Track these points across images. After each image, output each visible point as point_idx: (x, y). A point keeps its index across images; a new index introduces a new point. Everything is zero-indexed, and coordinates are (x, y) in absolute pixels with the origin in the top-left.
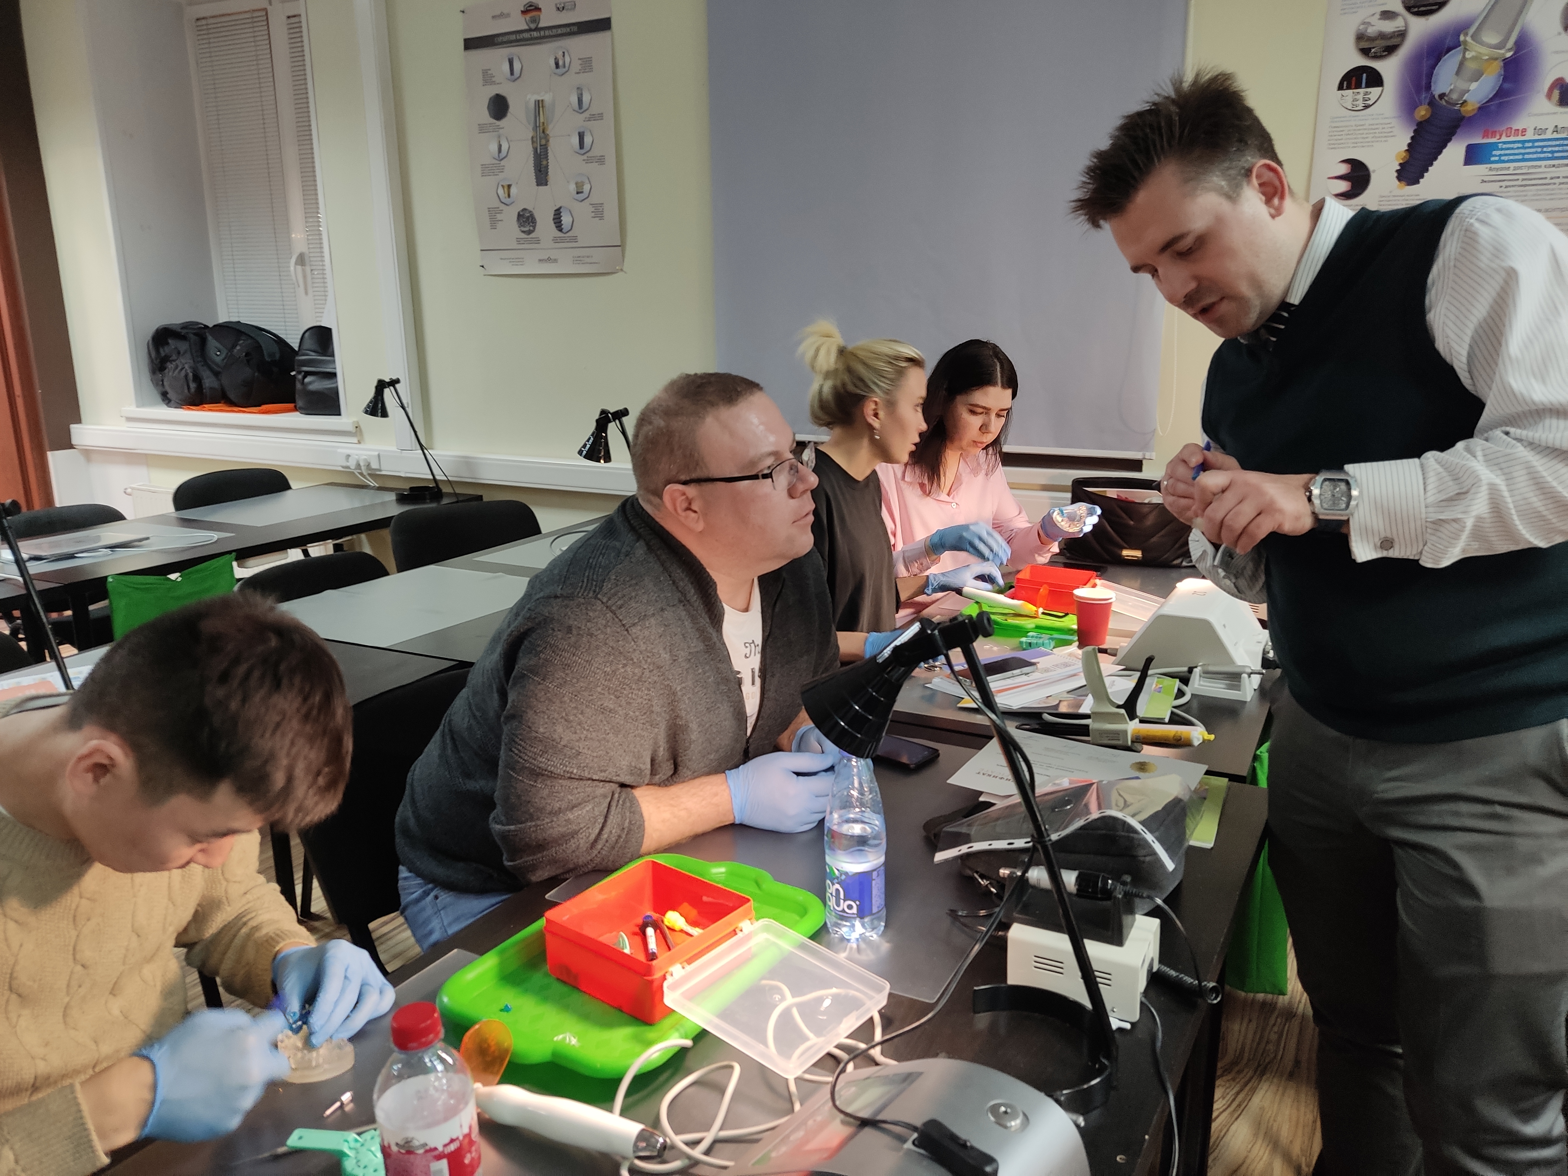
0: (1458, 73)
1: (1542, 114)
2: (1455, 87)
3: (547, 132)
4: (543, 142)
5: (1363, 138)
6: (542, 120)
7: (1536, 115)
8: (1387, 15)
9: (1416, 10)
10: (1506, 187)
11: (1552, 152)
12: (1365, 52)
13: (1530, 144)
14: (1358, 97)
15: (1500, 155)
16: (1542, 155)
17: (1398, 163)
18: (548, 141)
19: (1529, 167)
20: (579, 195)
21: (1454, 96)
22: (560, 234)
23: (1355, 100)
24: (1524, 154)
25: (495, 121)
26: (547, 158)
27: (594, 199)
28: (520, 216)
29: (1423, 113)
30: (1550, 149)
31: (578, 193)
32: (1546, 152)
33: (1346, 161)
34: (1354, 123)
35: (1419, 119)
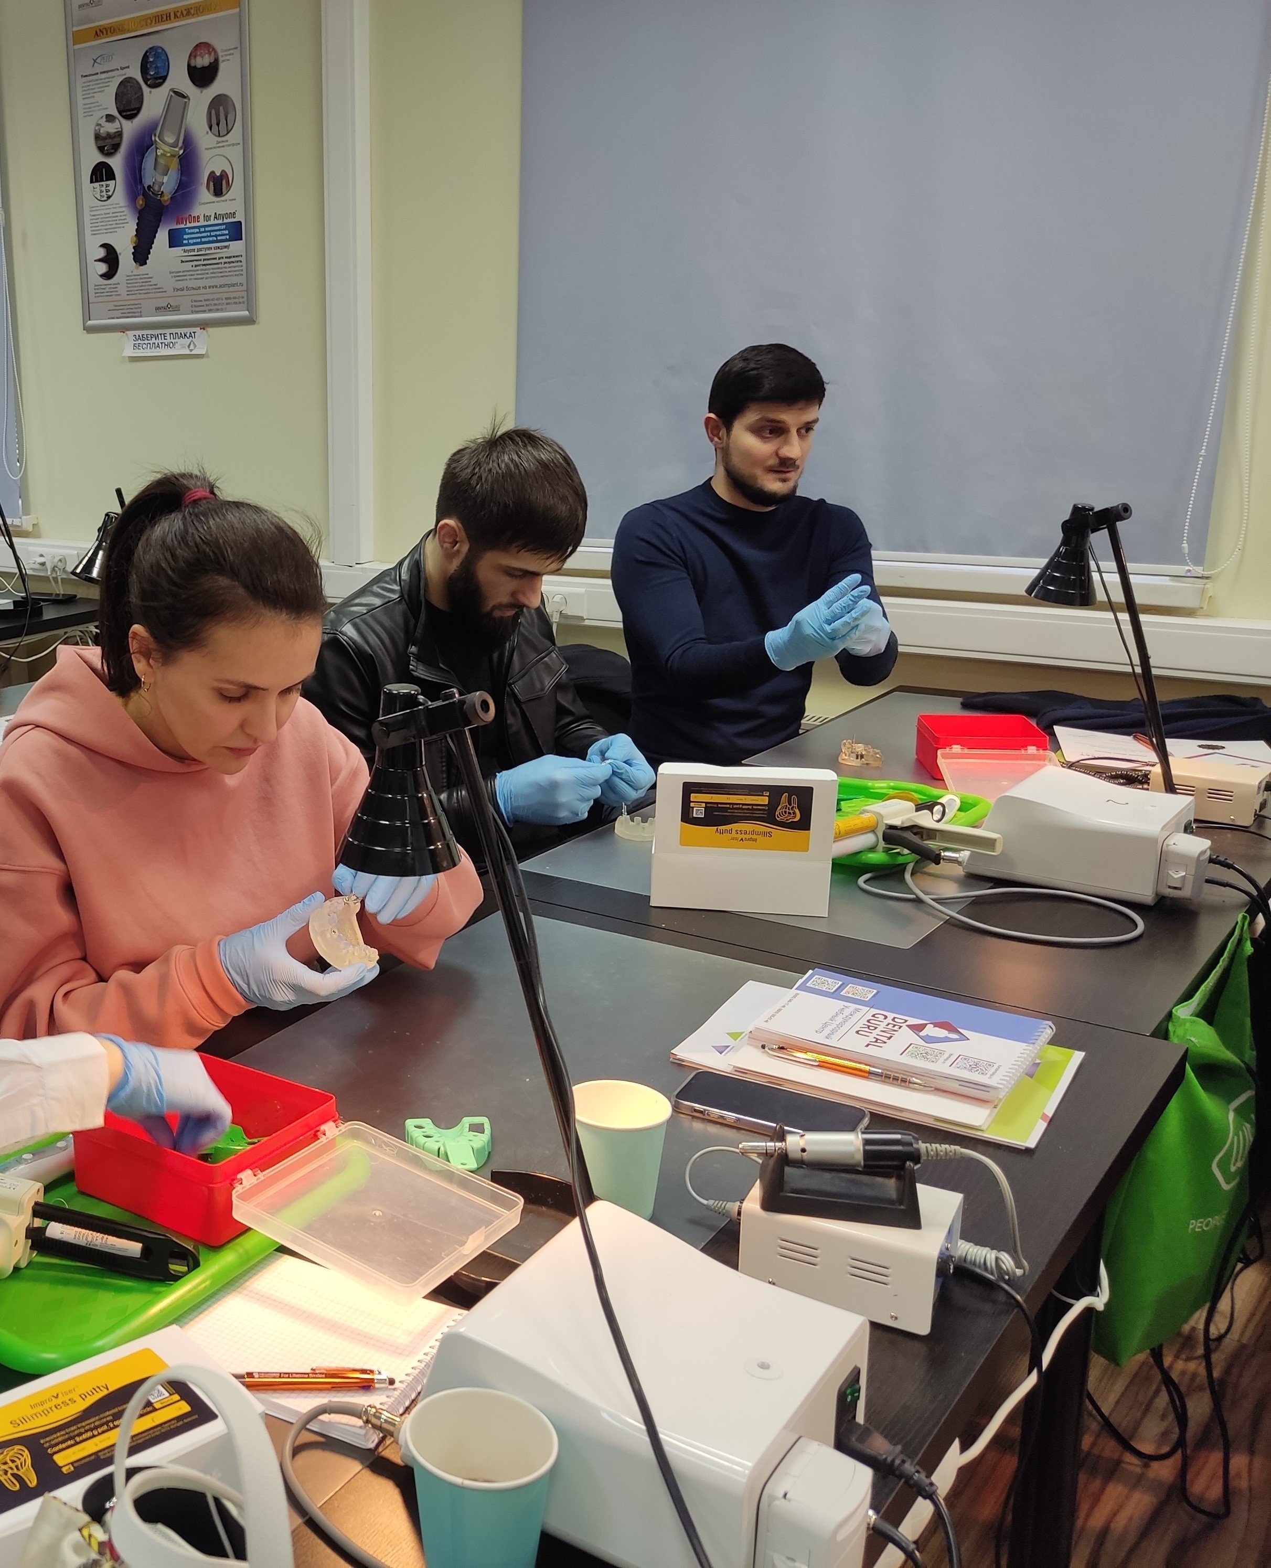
0: (155, 169)
1: (207, 203)
2: (155, 180)
5: (110, 225)
7: (203, 204)
8: (110, 118)
9: (125, 114)
10: (196, 266)
11: (216, 236)
12: (101, 149)
13: (202, 230)
14: (102, 189)
15: (188, 239)
16: (211, 239)
17: (132, 247)
19: (205, 249)
21: (156, 188)
23: (101, 192)
24: (201, 238)
29: (141, 202)
30: (215, 233)
32: (213, 236)
33: (103, 246)
34: (102, 212)
35: (139, 208)
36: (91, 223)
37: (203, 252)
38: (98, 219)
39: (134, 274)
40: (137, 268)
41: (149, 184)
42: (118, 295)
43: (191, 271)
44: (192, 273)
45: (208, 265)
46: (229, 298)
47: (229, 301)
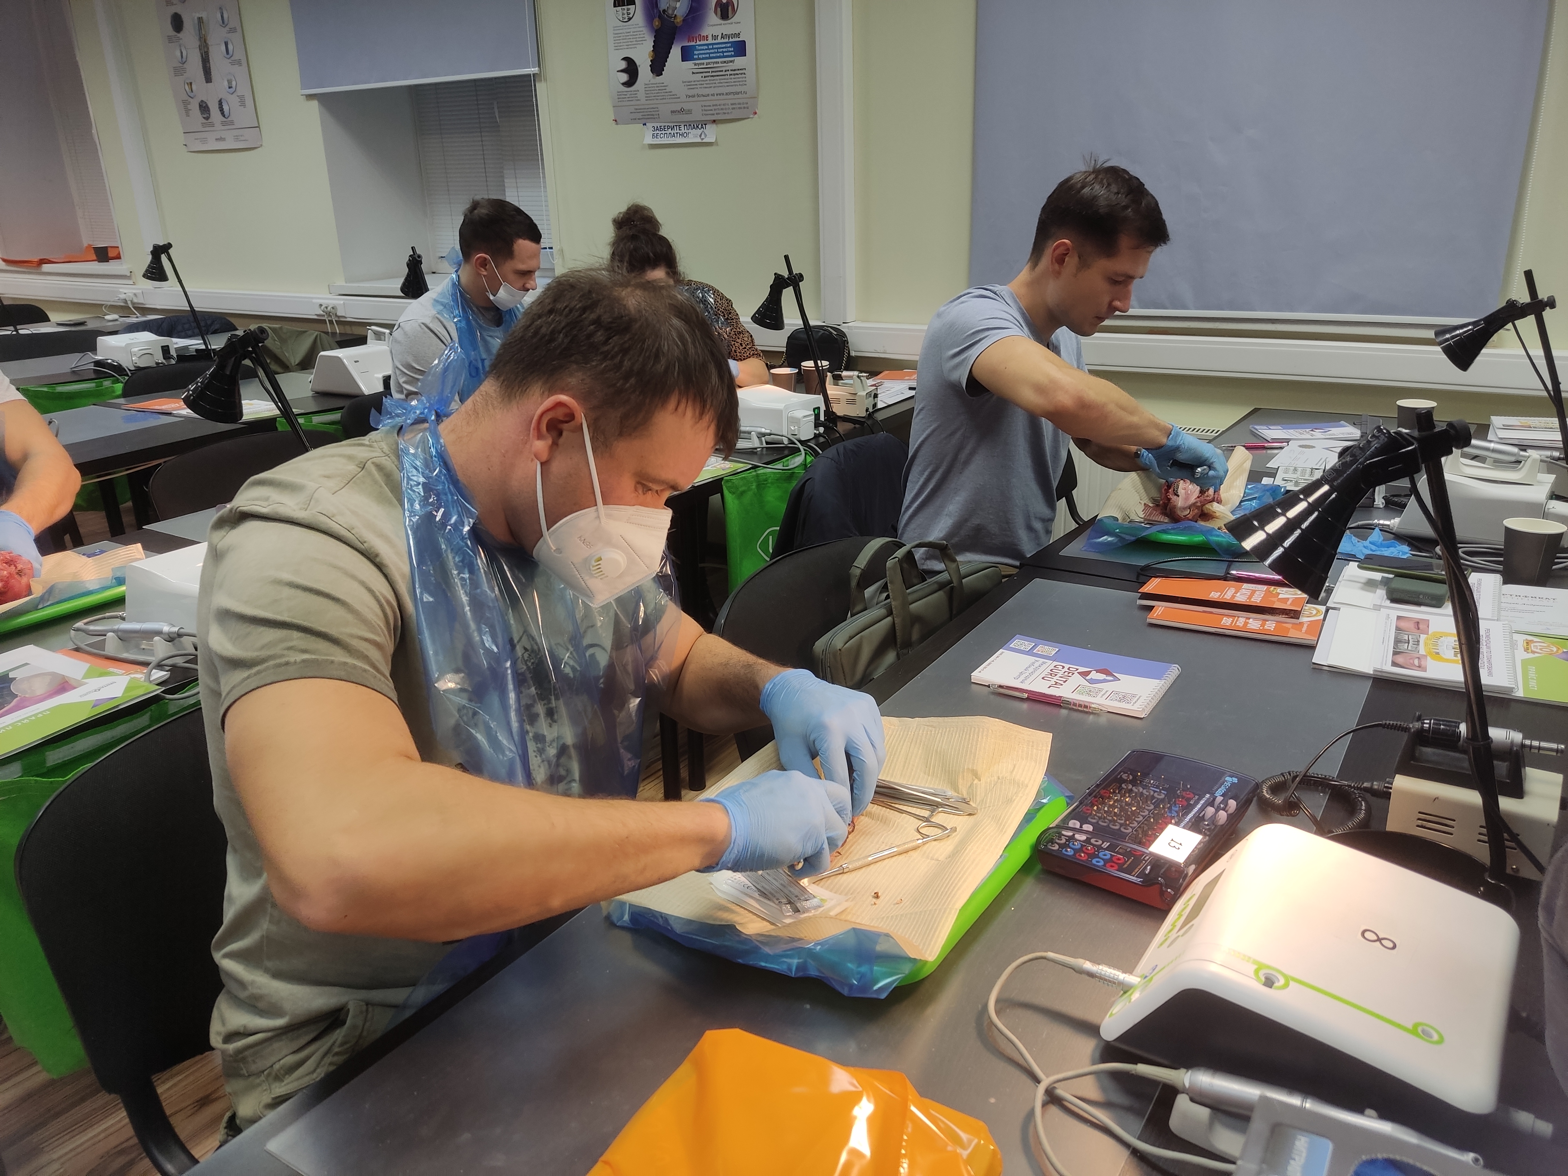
1: (715, 25)
3: (207, 42)
4: (206, 50)
5: (631, 42)
6: (203, 33)
7: (712, 26)
10: (706, 77)
11: (723, 52)
13: (711, 47)
15: (698, 54)
16: (718, 55)
18: (208, 49)
19: (714, 63)
20: (231, 89)
22: (225, 120)
23: (623, 14)
24: (709, 53)
25: (176, 33)
26: (209, 62)
27: (239, 92)
28: (200, 106)
30: (721, 50)
31: (230, 88)
32: (720, 52)
33: (625, 59)
34: (624, 31)
35: (656, 28)
36: (615, 40)
37: (712, 66)
38: (620, 37)
39: (651, 82)
40: (653, 78)
41: (664, 8)
42: (638, 100)
43: (702, 81)
44: (703, 83)
45: (715, 76)
46: (735, 104)
47: (734, 106)
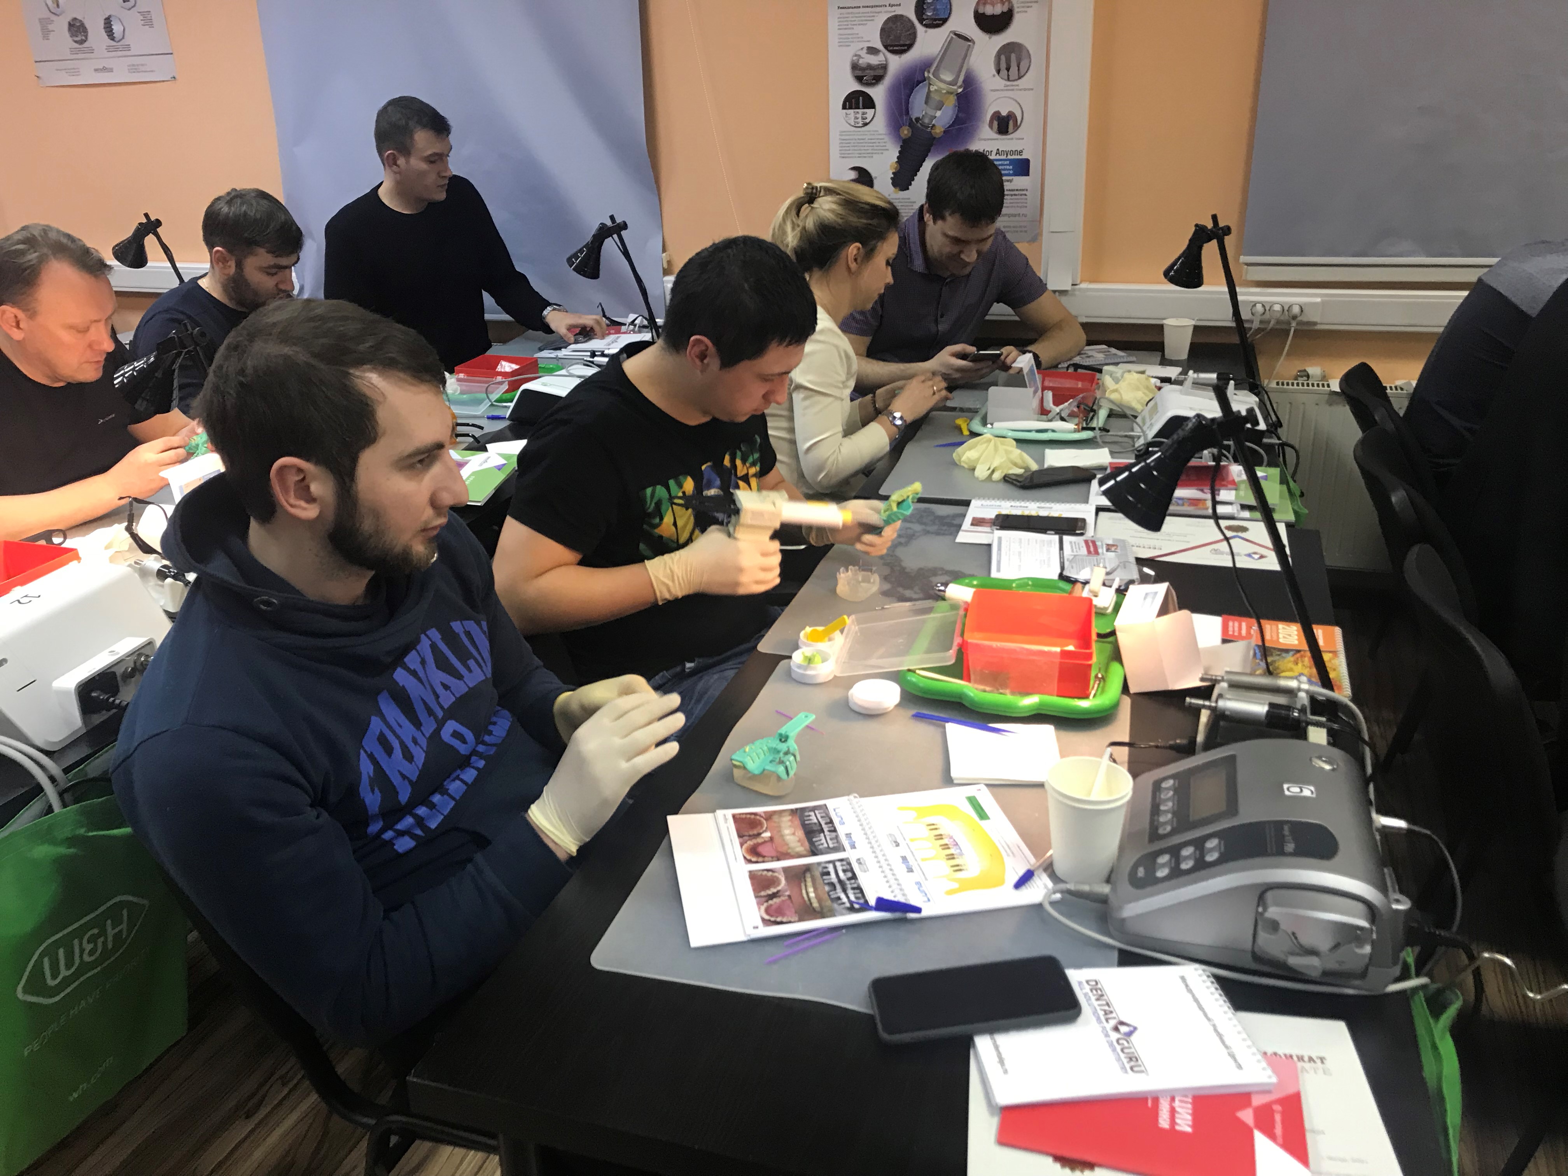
0: (926, 103)
1: (989, 139)
2: (926, 113)
5: (865, 150)
7: (985, 140)
8: (872, 51)
9: (892, 48)
12: (859, 79)
14: (858, 116)
17: (891, 172)
21: (926, 121)
23: (856, 118)
29: (906, 132)
33: (854, 169)
34: (857, 137)
35: (904, 137)
